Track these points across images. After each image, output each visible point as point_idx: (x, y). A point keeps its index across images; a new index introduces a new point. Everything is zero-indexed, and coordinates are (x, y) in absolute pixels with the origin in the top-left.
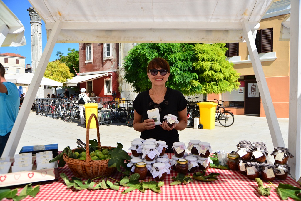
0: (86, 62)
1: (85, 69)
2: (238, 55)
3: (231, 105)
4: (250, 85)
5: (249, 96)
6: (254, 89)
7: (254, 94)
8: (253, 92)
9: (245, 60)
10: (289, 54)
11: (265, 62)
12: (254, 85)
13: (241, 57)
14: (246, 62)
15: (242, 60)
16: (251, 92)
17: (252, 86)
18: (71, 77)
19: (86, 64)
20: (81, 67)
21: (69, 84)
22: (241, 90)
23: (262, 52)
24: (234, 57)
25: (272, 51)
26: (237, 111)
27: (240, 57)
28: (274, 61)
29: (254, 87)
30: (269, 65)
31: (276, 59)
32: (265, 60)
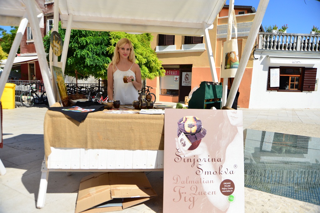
0: (27, 42)
1: (26, 50)
2: (174, 44)
3: (168, 93)
4: (184, 74)
5: (183, 84)
6: (187, 78)
7: (187, 82)
8: (186, 81)
9: (179, 50)
10: (215, 46)
11: (196, 52)
12: (187, 75)
13: (177, 46)
14: (180, 51)
15: (177, 49)
16: (185, 81)
17: (186, 75)
18: (5, 57)
19: (28, 44)
20: (22, 47)
21: (2, 64)
22: (177, 79)
23: (193, 43)
24: (170, 46)
25: (202, 43)
26: (173, 99)
27: (175, 46)
28: (203, 52)
29: (188, 76)
30: (200, 56)
31: (205, 50)
32: (196, 50)
